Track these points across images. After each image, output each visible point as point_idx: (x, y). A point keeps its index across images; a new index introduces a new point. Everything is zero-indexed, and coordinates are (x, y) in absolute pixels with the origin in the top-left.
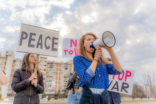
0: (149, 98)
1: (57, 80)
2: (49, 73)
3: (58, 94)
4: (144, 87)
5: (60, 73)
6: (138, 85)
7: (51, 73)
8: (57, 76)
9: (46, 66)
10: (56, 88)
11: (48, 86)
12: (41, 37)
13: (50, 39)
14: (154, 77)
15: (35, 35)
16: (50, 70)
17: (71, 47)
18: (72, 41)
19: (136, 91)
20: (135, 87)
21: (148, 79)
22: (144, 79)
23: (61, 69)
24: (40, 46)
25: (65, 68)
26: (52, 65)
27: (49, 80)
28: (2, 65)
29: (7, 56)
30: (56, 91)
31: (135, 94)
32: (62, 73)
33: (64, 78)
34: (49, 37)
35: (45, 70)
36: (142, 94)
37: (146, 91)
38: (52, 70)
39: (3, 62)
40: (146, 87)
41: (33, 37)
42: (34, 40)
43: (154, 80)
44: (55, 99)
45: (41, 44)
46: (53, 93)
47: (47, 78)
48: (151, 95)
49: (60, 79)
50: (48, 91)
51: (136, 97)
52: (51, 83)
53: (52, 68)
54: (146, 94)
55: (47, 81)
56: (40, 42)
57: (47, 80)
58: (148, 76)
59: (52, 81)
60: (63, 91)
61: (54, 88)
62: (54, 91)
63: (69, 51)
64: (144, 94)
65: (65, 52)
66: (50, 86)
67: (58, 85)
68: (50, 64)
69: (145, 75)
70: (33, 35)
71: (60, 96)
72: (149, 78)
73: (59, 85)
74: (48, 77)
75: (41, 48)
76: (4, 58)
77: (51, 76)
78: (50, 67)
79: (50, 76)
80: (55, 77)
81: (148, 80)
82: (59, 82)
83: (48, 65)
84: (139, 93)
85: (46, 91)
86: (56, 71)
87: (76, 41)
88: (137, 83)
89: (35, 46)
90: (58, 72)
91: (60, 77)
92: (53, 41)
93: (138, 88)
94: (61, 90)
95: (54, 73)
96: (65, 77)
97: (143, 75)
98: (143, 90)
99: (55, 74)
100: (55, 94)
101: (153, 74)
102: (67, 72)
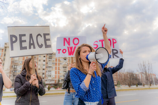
0: (144, 85)
1: (56, 70)
2: (48, 63)
3: (57, 83)
4: (140, 75)
5: (59, 63)
6: (134, 73)
7: (50, 63)
8: (56, 66)
9: (46, 56)
10: (56, 78)
11: (47, 76)
12: (31, 36)
13: (41, 37)
14: (149, 67)
15: (24, 35)
16: (49, 61)
17: (64, 45)
18: (65, 39)
19: (132, 79)
20: (131, 76)
21: (143, 68)
22: (140, 68)
23: (60, 60)
24: (32, 46)
25: (64, 59)
26: (51, 56)
27: (48, 70)
28: (2, 56)
29: (6, 47)
30: (56, 81)
31: (131, 82)
32: (61, 64)
33: (63, 69)
34: (39, 35)
35: (44, 61)
36: (138, 82)
37: (142, 79)
38: (51, 61)
39: (2, 54)
40: (141, 75)
41: (23, 38)
42: (25, 41)
43: (149, 69)
44: (55, 88)
45: (33, 44)
46: (53, 82)
47: (47, 69)
48: (146, 83)
49: (59, 69)
50: (48, 81)
51: (132, 85)
52: (51, 74)
53: (51, 58)
54: (142, 81)
55: (47, 72)
56: (32, 42)
57: (46, 70)
58: (144, 65)
59: (52, 71)
60: (63, 81)
61: (54, 78)
62: (54, 80)
63: (62, 50)
64: (140, 82)
65: (58, 51)
66: (49, 76)
67: (57, 75)
68: (49, 55)
69: (141, 65)
70: (22, 37)
71: (59, 86)
72: (145, 67)
73: (59, 75)
74: (48, 67)
75: (34, 48)
76: (3, 49)
77: (51, 67)
78: (49, 58)
79: (49, 67)
80: (55, 67)
81: (144, 70)
82: (59, 72)
83: (47, 56)
84: (135, 81)
85: (46, 81)
86: (55, 62)
87: (69, 39)
88: (133, 72)
89: (28, 48)
90: (58, 62)
91: (59, 67)
92: (45, 37)
93: (134, 76)
94: (60, 80)
95: (53, 63)
96: (64, 67)
97: (139, 65)
98: (138, 78)
99: (55, 65)
100: (55, 83)
101: (149, 64)
102: (66, 62)
